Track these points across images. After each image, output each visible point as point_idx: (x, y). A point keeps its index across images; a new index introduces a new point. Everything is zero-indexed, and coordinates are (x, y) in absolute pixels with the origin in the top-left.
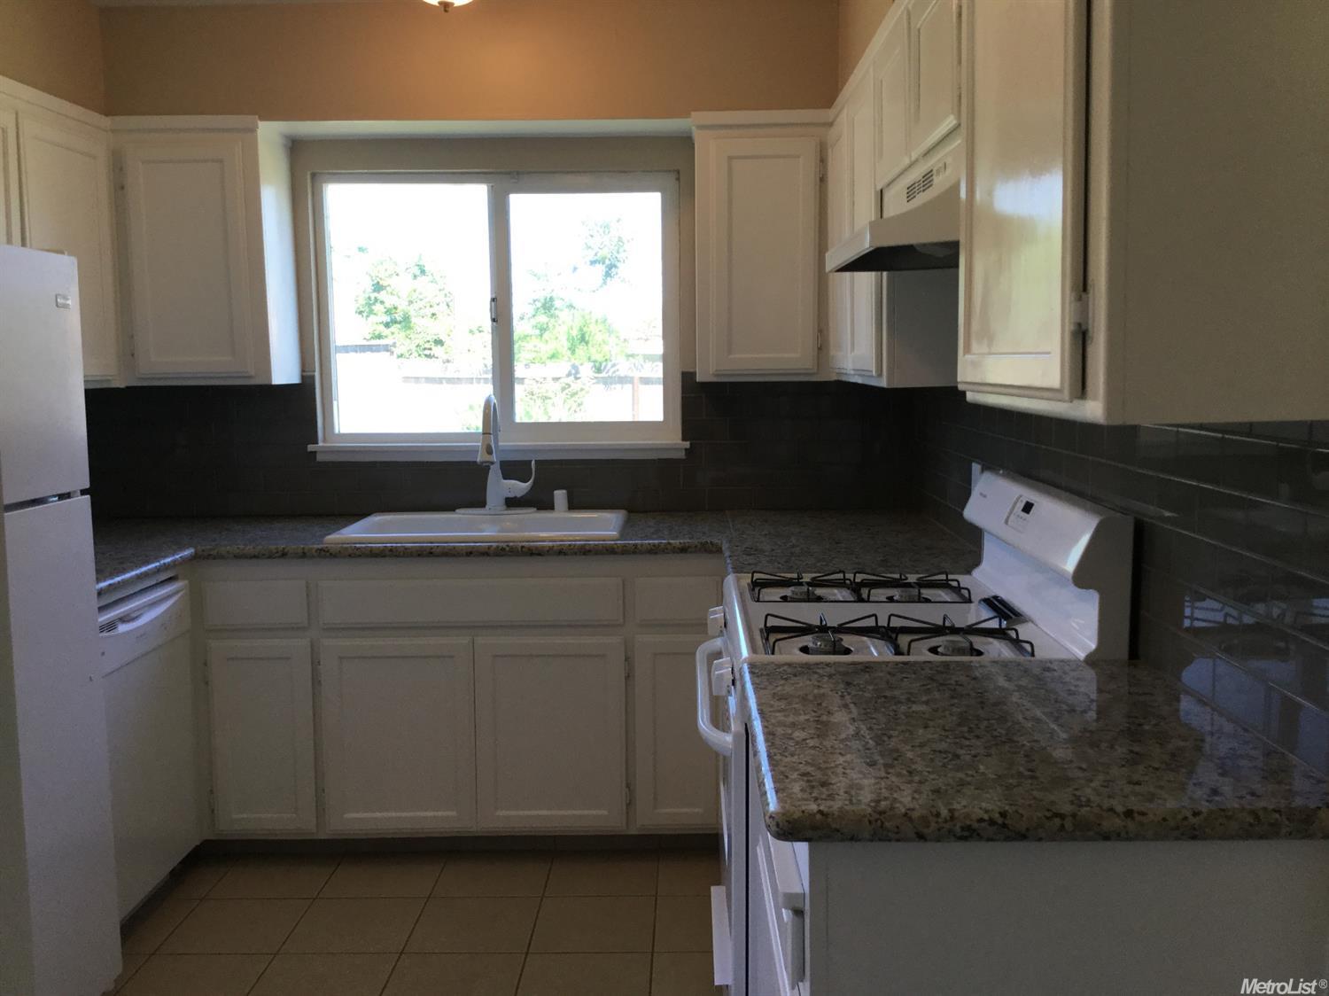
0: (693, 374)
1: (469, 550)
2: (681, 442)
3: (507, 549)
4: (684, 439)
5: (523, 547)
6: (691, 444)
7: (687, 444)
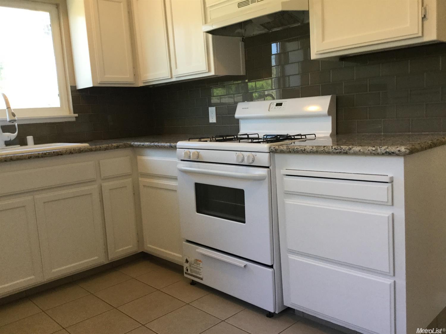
0: (75, 87)
1: (30, 156)
2: (73, 114)
3: (47, 153)
4: (75, 113)
5: (54, 152)
6: (78, 115)
7: (77, 115)
